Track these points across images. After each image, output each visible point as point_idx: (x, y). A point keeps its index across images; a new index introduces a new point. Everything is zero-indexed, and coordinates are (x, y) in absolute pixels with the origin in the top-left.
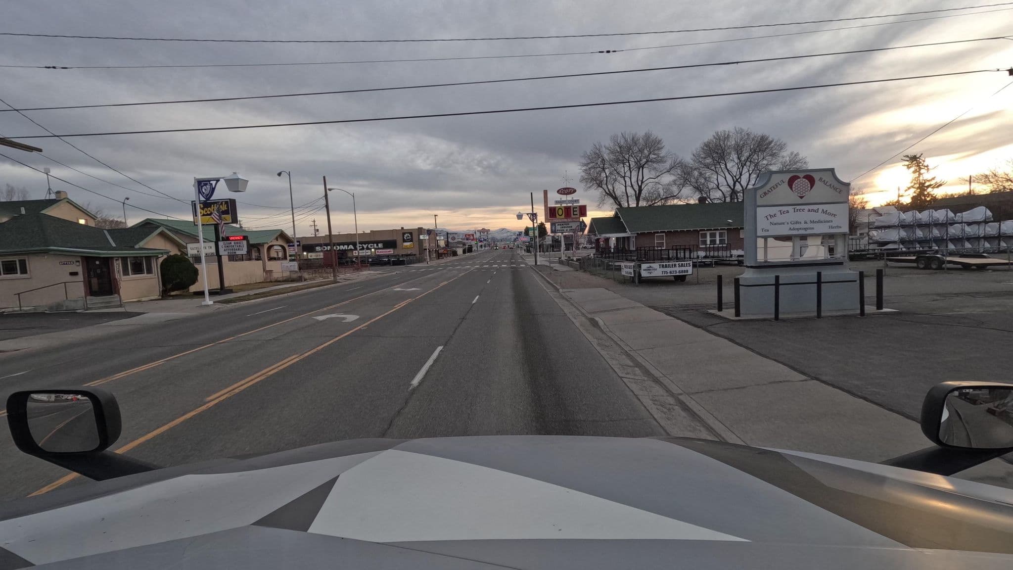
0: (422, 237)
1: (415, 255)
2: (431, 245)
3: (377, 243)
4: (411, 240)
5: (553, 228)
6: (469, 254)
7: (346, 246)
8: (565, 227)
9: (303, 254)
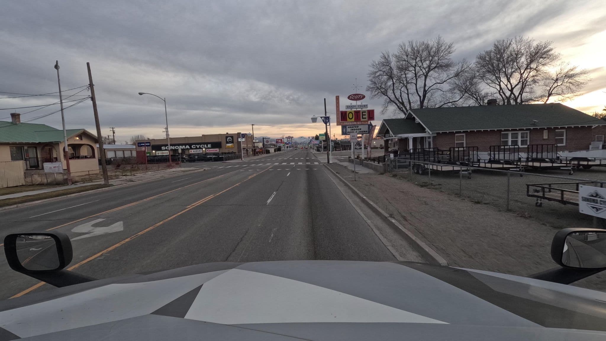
0: (239, 140)
1: (235, 153)
2: (249, 146)
3: (207, 144)
4: (232, 142)
5: (344, 130)
6: (278, 152)
7: (184, 146)
8: (355, 130)
9: (153, 152)
